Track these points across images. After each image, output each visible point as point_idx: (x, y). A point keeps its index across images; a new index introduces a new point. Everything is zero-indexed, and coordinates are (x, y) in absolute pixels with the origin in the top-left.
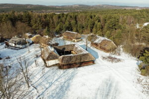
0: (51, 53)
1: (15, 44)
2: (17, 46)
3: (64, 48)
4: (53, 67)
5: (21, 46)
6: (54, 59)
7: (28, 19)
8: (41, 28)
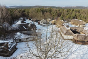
0: (68, 30)
1: (43, 23)
2: (44, 24)
3: (76, 29)
4: (68, 41)
5: (45, 25)
6: (71, 35)
7: (50, 11)
8: (56, 16)
